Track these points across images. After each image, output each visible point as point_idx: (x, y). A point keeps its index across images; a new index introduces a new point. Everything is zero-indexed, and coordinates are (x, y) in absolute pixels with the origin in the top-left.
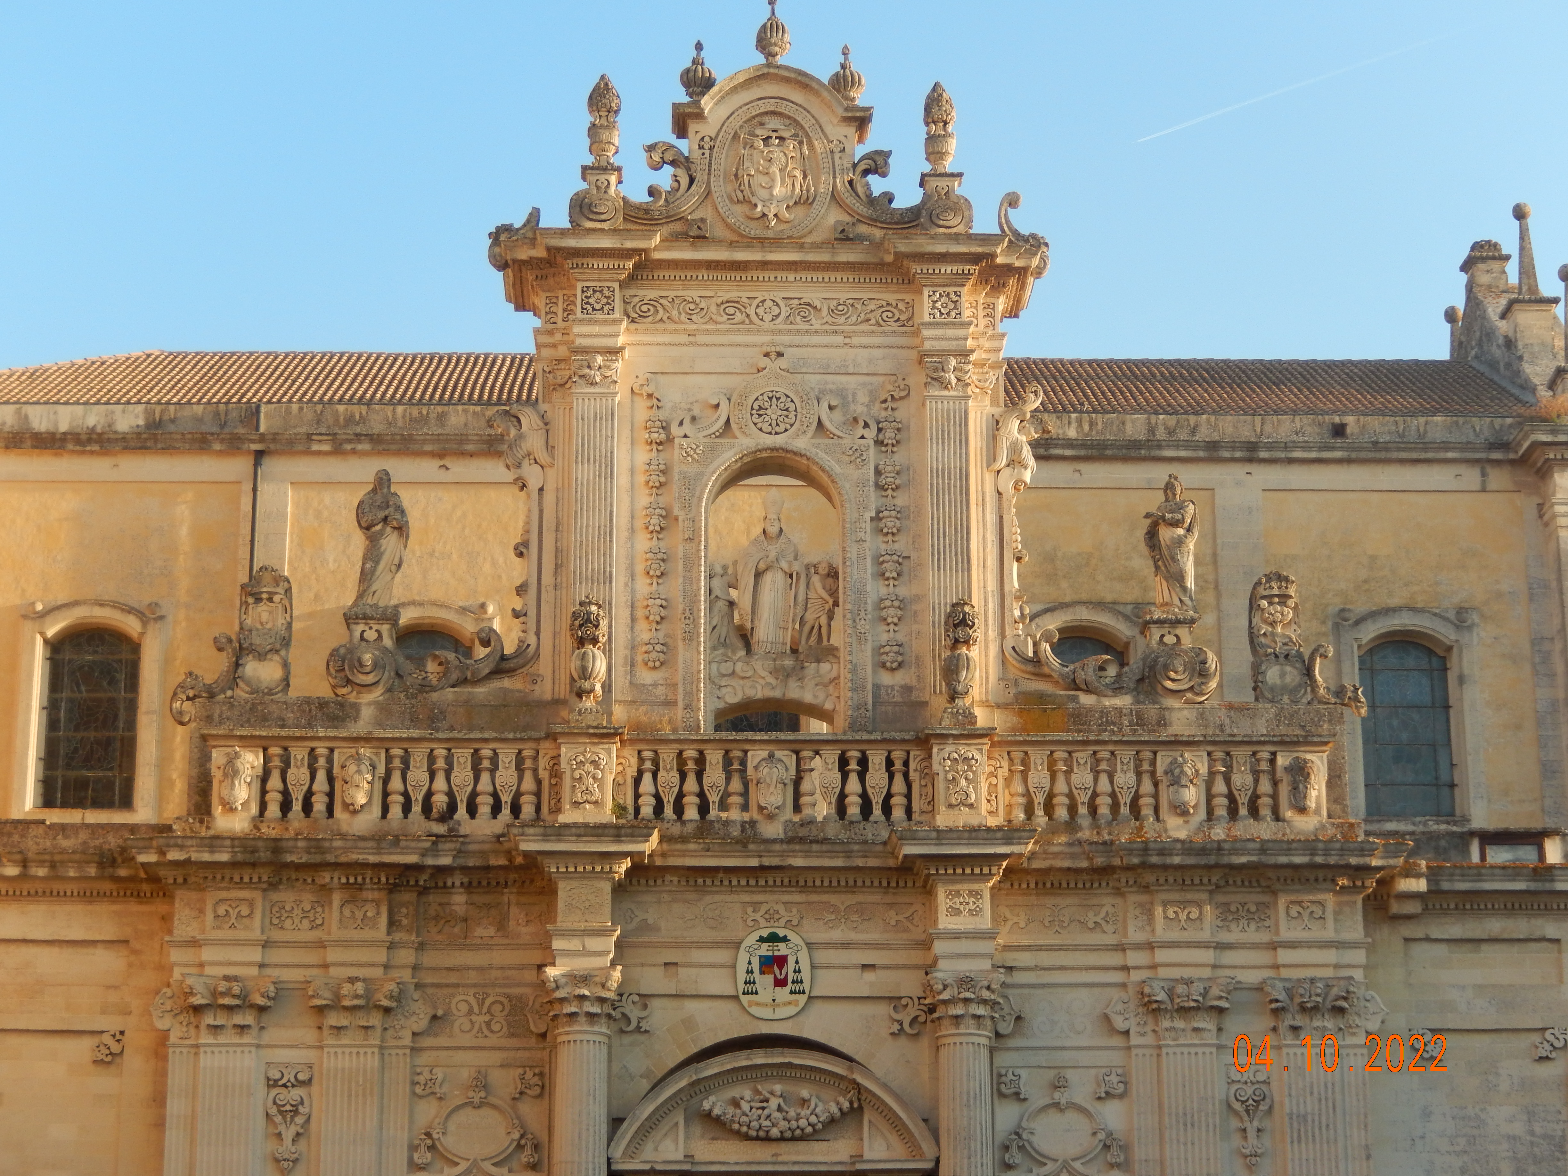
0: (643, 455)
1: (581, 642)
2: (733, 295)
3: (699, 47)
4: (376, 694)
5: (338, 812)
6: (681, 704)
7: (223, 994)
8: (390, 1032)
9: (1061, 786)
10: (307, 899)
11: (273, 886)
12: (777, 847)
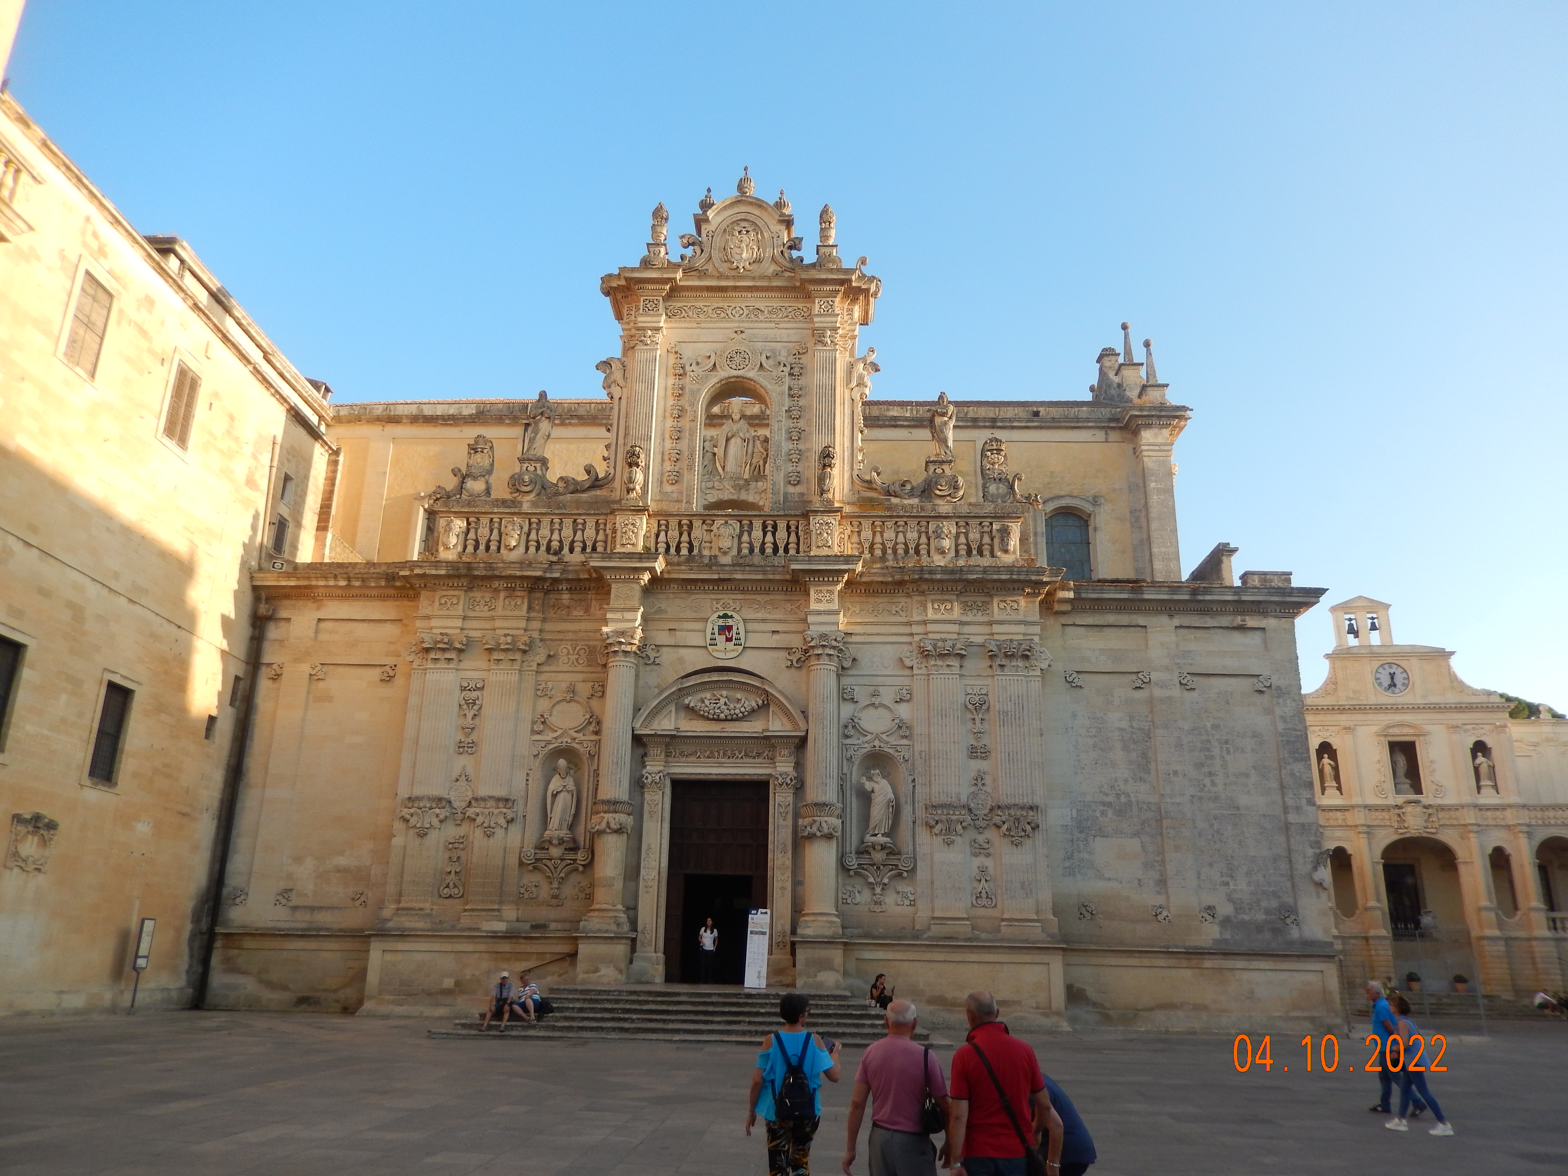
0: (671, 381)
1: (630, 465)
2: (720, 305)
3: (709, 190)
4: (531, 497)
5: (502, 550)
6: (684, 501)
7: (440, 642)
8: (526, 663)
9: (878, 539)
10: (488, 596)
11: (470, 589)
12: (727, 568)
